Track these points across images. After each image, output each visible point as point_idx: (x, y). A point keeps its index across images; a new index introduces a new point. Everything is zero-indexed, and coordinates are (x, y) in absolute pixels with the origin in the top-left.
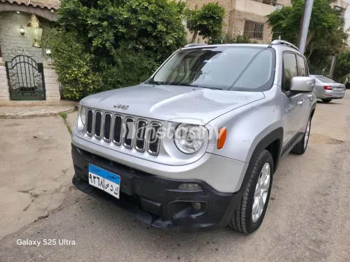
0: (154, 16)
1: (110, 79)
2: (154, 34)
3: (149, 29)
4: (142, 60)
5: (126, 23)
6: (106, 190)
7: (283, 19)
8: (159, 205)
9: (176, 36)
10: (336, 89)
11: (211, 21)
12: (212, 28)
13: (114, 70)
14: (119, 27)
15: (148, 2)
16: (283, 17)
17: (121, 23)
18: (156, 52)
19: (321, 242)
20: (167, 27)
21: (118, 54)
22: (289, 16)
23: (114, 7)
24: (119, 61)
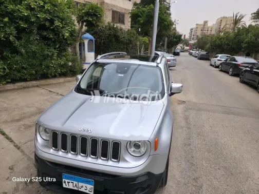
0: (50, 13)
1: (15, 66)
2: (52, 28)
3: (47, 24)
4: (42, 48)
5: (26, 19)
6: (80, 190)
7: (141, 17)
8: (123, 193)
9: (70, 30)
10: (172, 61)
11: (95, 18)
12: (96, 23)
13: (18, 58)
14: (20, 22)
15: (43, 1)
16: (141, 15)
17: (22, 19)
18: (54, 42)
19: (197, 179)
20: (62, 23)
21: (21, 45)
22: (145, 15)
23: (13, 5)
24: (23, 51)
